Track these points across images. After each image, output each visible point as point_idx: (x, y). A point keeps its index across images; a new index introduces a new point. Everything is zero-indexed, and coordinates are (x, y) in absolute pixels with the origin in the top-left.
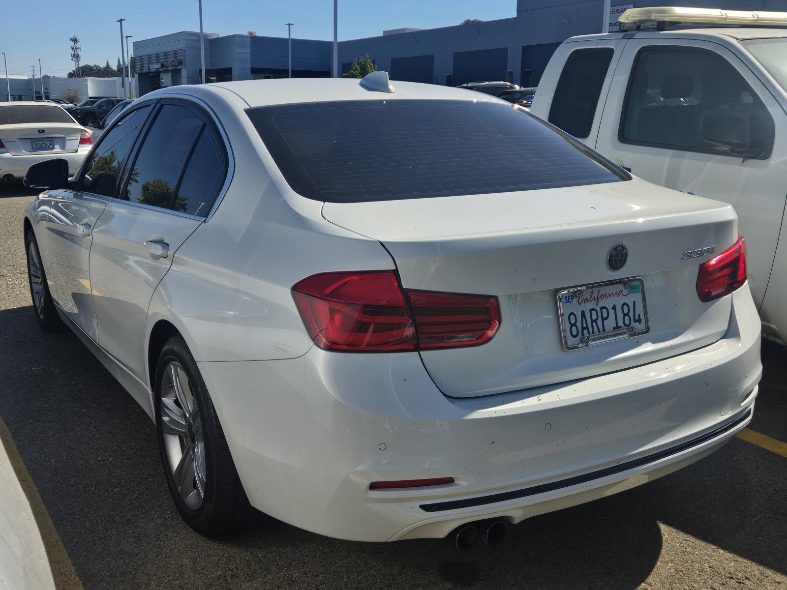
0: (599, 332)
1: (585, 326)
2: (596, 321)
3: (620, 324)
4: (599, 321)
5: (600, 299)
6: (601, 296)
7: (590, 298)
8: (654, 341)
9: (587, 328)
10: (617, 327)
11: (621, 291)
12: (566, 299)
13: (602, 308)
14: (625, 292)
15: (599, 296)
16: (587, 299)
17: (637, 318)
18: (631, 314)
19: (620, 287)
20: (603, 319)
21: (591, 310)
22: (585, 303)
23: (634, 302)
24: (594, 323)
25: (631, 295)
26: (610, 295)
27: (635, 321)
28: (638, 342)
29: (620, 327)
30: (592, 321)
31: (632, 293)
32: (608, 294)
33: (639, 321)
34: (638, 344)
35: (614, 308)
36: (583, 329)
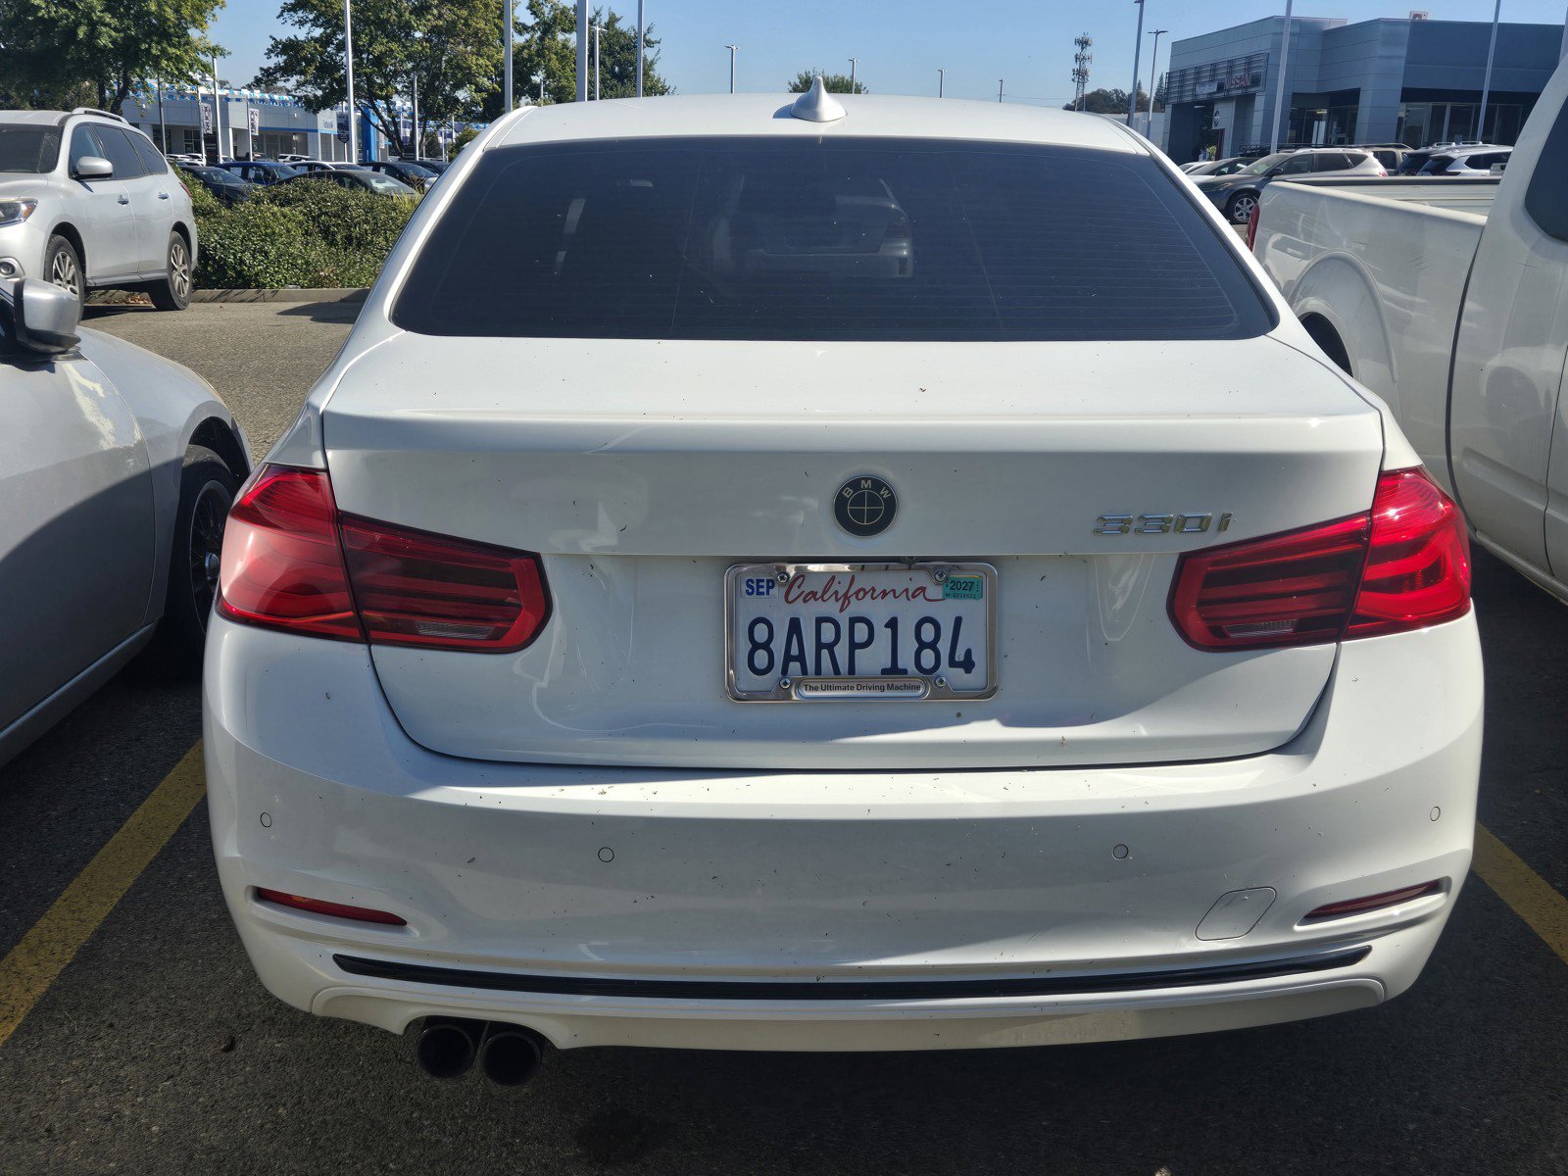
0: (837, 671)
1: (795, 651)
2: (830, 647)
3: (906, 660)
4: (842, 651)
5: (853, 599)
6: (857, 593)
7: (824, 593)
8: (1009, 722)
9: (801, 658)
10: (894, 670)
11: (923, 589)
12: (748, 585)
13: (853, 621)
14: (934, 591)
15: (853, 590)
16: (814, 594)
17: (960, 656)
18: (944, 646)
19: (920, 579)
20: (854, 646)
21: (819, 621)
22: (805, 601)
23: (958, 621)
24: (825, 653)
25: (950, 602)
26: (884, 594)
27: (953, 663)
28: (959, 715)
29: (904, 672)
30: (820, 646)
31: (955, 596)
32: (878, 590)
33: (968, 665)
34: (960, 719)
35: (892, 624)
36: (788, 658)
